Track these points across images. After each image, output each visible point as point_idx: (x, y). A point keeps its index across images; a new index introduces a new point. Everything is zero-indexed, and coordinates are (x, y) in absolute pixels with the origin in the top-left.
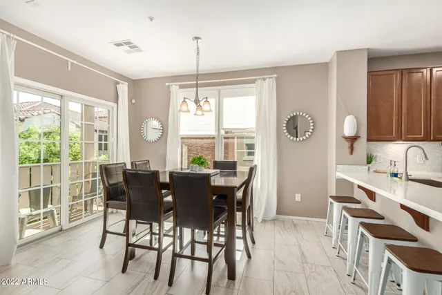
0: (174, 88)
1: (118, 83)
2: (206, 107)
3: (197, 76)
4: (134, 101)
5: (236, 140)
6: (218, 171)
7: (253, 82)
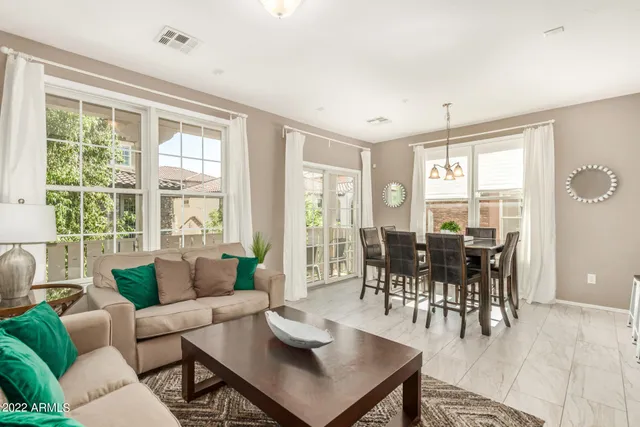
0: (419, 149)
1: (361, 150)
2: (458, 172)
3: (449, 132)
4: (374, 166)
5: (501, 204)
6: (472, 238)
7: (520, 131)
